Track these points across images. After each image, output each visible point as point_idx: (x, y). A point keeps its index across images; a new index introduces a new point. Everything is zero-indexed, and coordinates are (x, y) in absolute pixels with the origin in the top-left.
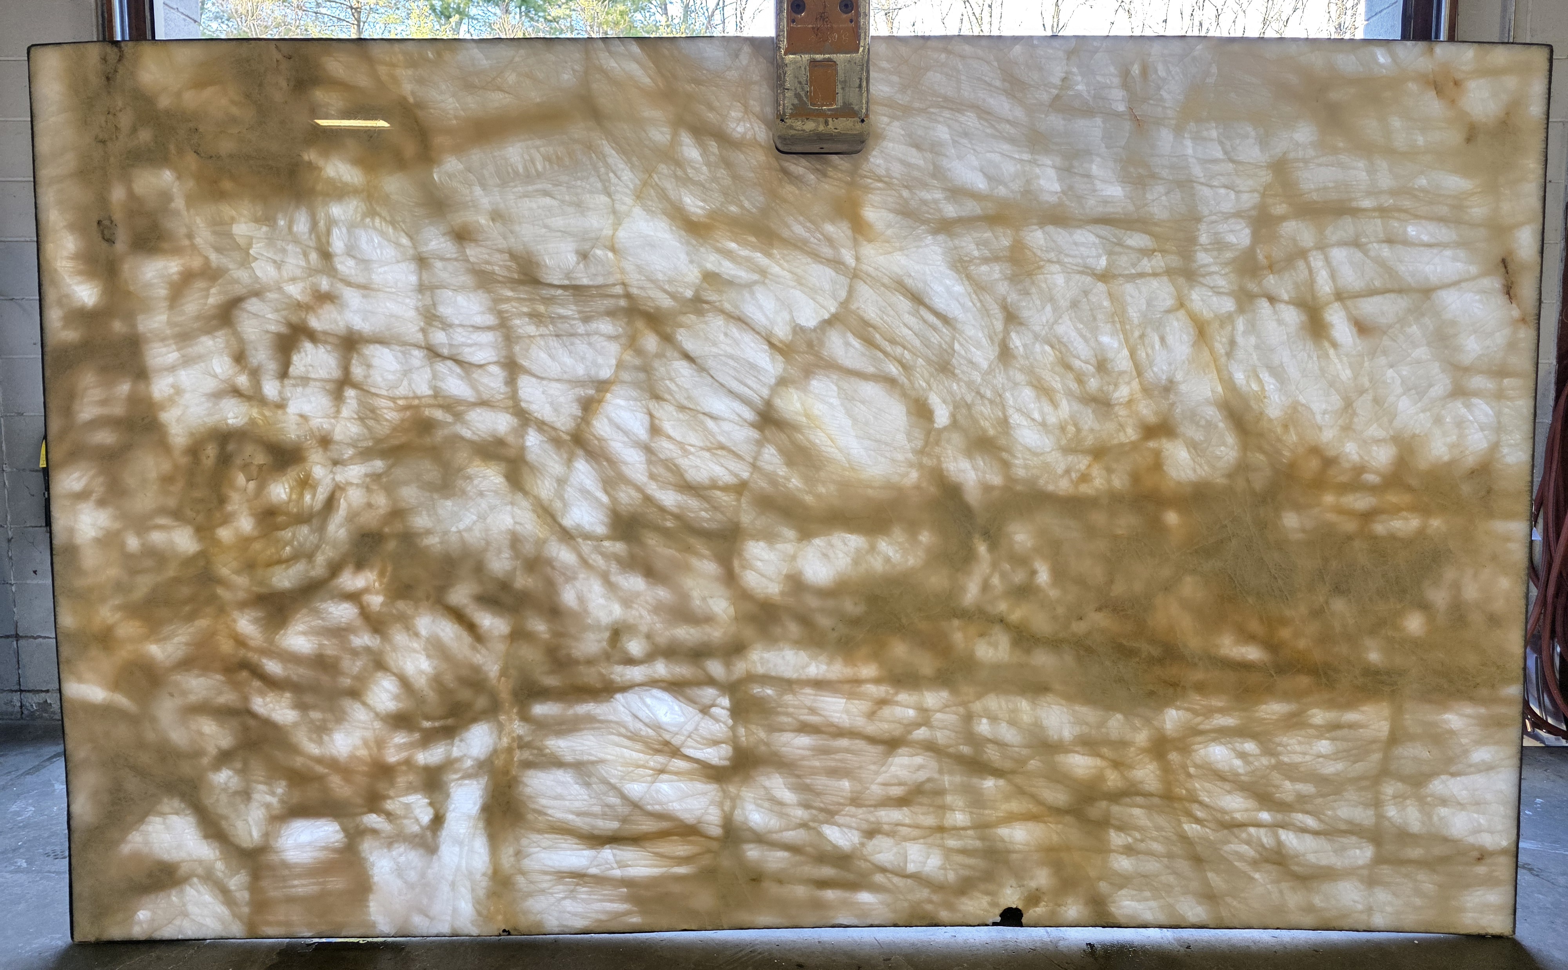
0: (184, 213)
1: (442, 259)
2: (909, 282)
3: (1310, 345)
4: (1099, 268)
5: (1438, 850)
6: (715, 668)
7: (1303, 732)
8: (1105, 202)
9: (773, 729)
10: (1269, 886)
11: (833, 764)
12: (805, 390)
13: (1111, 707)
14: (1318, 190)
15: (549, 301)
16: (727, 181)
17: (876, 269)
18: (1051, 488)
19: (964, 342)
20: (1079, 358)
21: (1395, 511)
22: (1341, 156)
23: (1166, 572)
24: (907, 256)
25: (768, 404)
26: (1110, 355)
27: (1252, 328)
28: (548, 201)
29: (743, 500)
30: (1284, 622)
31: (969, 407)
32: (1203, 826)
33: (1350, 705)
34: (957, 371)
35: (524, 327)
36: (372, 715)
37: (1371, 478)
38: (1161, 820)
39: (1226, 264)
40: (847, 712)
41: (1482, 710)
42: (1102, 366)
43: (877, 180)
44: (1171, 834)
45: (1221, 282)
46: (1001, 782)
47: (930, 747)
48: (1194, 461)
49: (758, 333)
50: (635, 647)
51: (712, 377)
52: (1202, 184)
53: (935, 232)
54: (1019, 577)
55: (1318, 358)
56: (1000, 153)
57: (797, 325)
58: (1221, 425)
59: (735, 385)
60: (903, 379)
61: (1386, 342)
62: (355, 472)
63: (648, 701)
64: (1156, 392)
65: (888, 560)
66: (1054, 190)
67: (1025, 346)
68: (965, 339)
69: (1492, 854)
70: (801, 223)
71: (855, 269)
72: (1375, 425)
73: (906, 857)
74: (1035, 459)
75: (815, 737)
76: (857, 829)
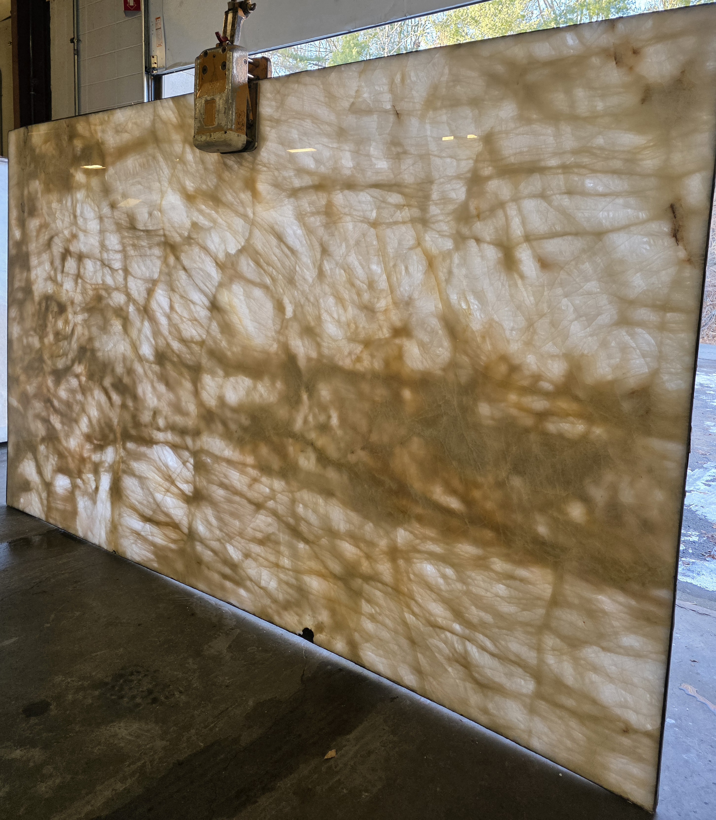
0: (40, 199)
1: (107, 217)
2: (276, 227)
3: (503, 277)
4: (371, 218)
5: (587, 708)
6: (189, 441)
7: (486, 573)
8: (377, 172)
9: (210, 482)
10: (457, 681)
11: (233, 510)
12: (230, 290)
13: (367, 517)
14: (515, 154)
15: (138, 238)
16: (202, 171)
17: (262, 220)
18: (341, 363)
19: (301, 266)
20: (359, 279)
21: (564, 415)
22: (534, 126)
23: (403, 431)
24: (276, 211)
25: (215, 297)
26: (376, 278)
27: (464, 262)
28: (140, 186)
29: (203, 351)
30: (477, 486)
31: (302, 306)
32: (417, 619)
33: (520, 563)
34: (297, 284)
35: (131, 252)
36: (81, 432)
37: (546, 386)
38: (392, 605)
39: (449, 214)
40: (240, 481)
41: (633, 603)
42: (371, 285)
43: (263, 166)
44: (397, 616)
45: (445, 228)
46: (307, 547)
47: (275, 513)
48: (422, 356)
49: (211, 256)
50: (161, 422)
51: (193, 280)
52: (435, 156)
53: (290, 196)
54: (322, 418)
55: (509, 286)
56: (322, 144)
57: (228, 252)
58: (440, 332)
59: (201, 285)
60: (272, 287)
61: (563, 275)
62: (80, 318)
63: (165, 452)
64: (401, 305)
65: (261, 396)
66: (349, 166)
67: (331, 269)
68: (302, 264)
69: (636, 731)
70: (231, 194)
71: (252, 220)
72: (550, 343)
73: (261, 576)
74: (333, 343)
75: (226, 491)
76: (241, 551)
